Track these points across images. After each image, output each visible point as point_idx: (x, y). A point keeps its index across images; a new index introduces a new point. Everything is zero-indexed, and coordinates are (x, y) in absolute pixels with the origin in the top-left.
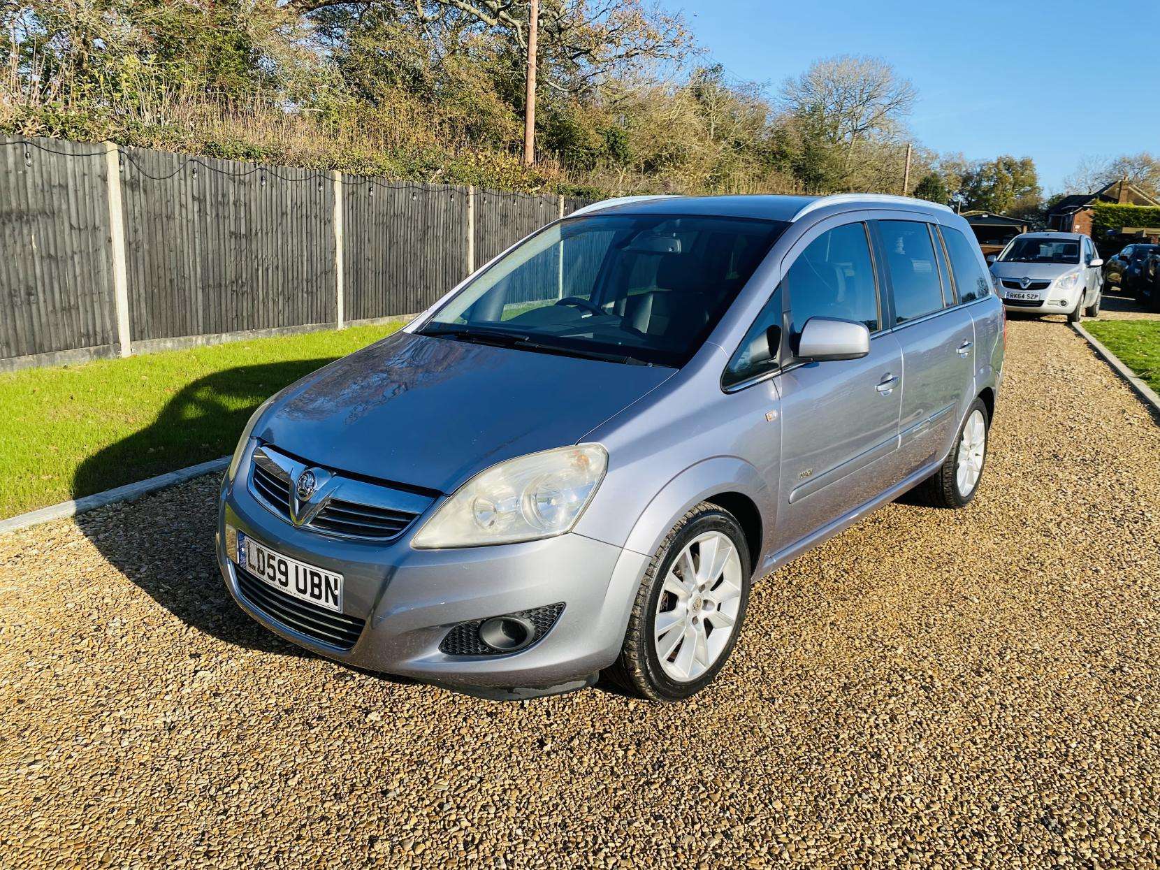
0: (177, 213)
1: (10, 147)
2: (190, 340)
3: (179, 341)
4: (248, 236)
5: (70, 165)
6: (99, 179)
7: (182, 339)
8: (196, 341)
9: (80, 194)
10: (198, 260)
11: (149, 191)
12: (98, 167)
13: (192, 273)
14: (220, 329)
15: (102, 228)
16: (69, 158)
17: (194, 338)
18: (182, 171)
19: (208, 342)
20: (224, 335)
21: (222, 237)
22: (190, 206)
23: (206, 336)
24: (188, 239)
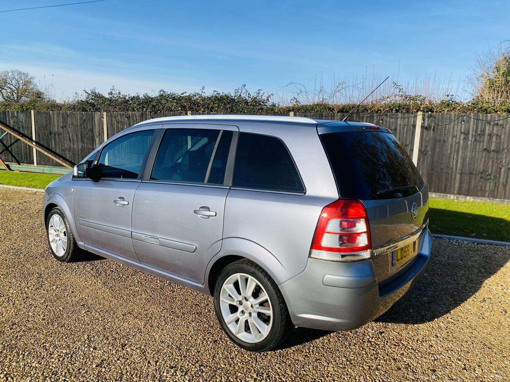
0: (450, 139)
1: (375, 118)
2: (446, 196)
3: (440, 195)
4: (498, 151)
5: (399, 122)
6: (412, 127)
7: (441, 194)
8: (450, 197)
9: (402, 132)
10: (459, 161)
11: (436, 130)
12: (412, 122)
13: (454, 167)
14: (468, 194)
15: (410, 145)
16: (399, 119)
17: (449, 195)
18: (457, 121)
19: (457, 198)
20: (468, 197)
21: (477, 151)
22: (458, 137)
23: (458, 196)
24: (454, 151)
